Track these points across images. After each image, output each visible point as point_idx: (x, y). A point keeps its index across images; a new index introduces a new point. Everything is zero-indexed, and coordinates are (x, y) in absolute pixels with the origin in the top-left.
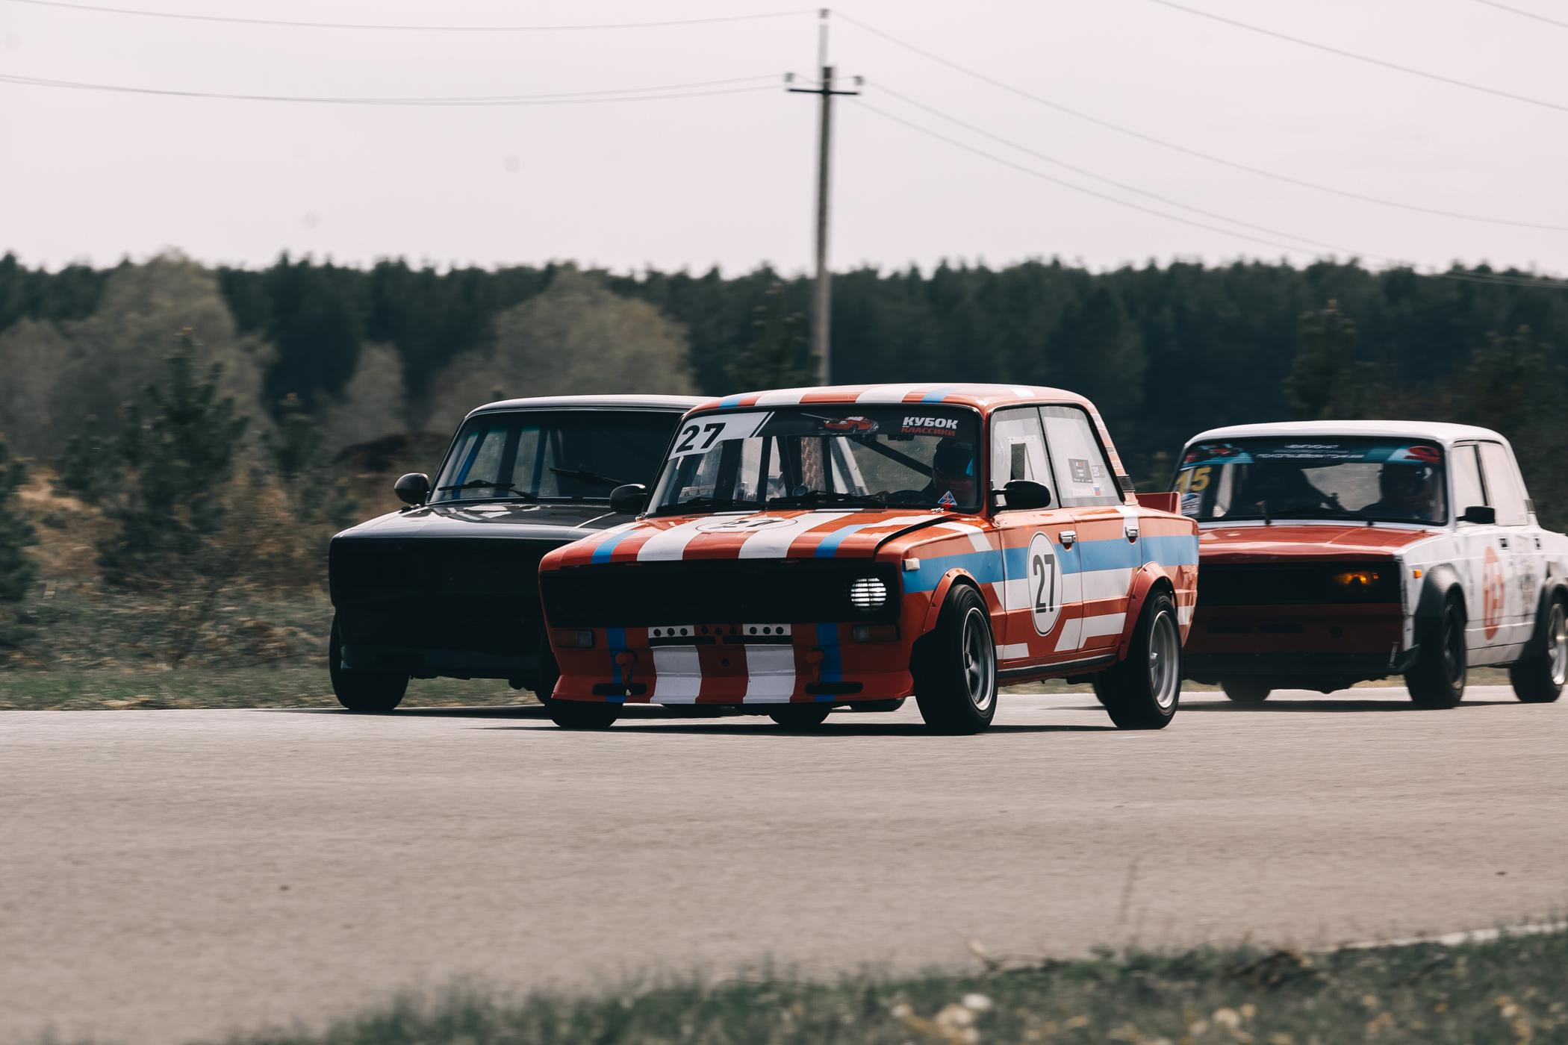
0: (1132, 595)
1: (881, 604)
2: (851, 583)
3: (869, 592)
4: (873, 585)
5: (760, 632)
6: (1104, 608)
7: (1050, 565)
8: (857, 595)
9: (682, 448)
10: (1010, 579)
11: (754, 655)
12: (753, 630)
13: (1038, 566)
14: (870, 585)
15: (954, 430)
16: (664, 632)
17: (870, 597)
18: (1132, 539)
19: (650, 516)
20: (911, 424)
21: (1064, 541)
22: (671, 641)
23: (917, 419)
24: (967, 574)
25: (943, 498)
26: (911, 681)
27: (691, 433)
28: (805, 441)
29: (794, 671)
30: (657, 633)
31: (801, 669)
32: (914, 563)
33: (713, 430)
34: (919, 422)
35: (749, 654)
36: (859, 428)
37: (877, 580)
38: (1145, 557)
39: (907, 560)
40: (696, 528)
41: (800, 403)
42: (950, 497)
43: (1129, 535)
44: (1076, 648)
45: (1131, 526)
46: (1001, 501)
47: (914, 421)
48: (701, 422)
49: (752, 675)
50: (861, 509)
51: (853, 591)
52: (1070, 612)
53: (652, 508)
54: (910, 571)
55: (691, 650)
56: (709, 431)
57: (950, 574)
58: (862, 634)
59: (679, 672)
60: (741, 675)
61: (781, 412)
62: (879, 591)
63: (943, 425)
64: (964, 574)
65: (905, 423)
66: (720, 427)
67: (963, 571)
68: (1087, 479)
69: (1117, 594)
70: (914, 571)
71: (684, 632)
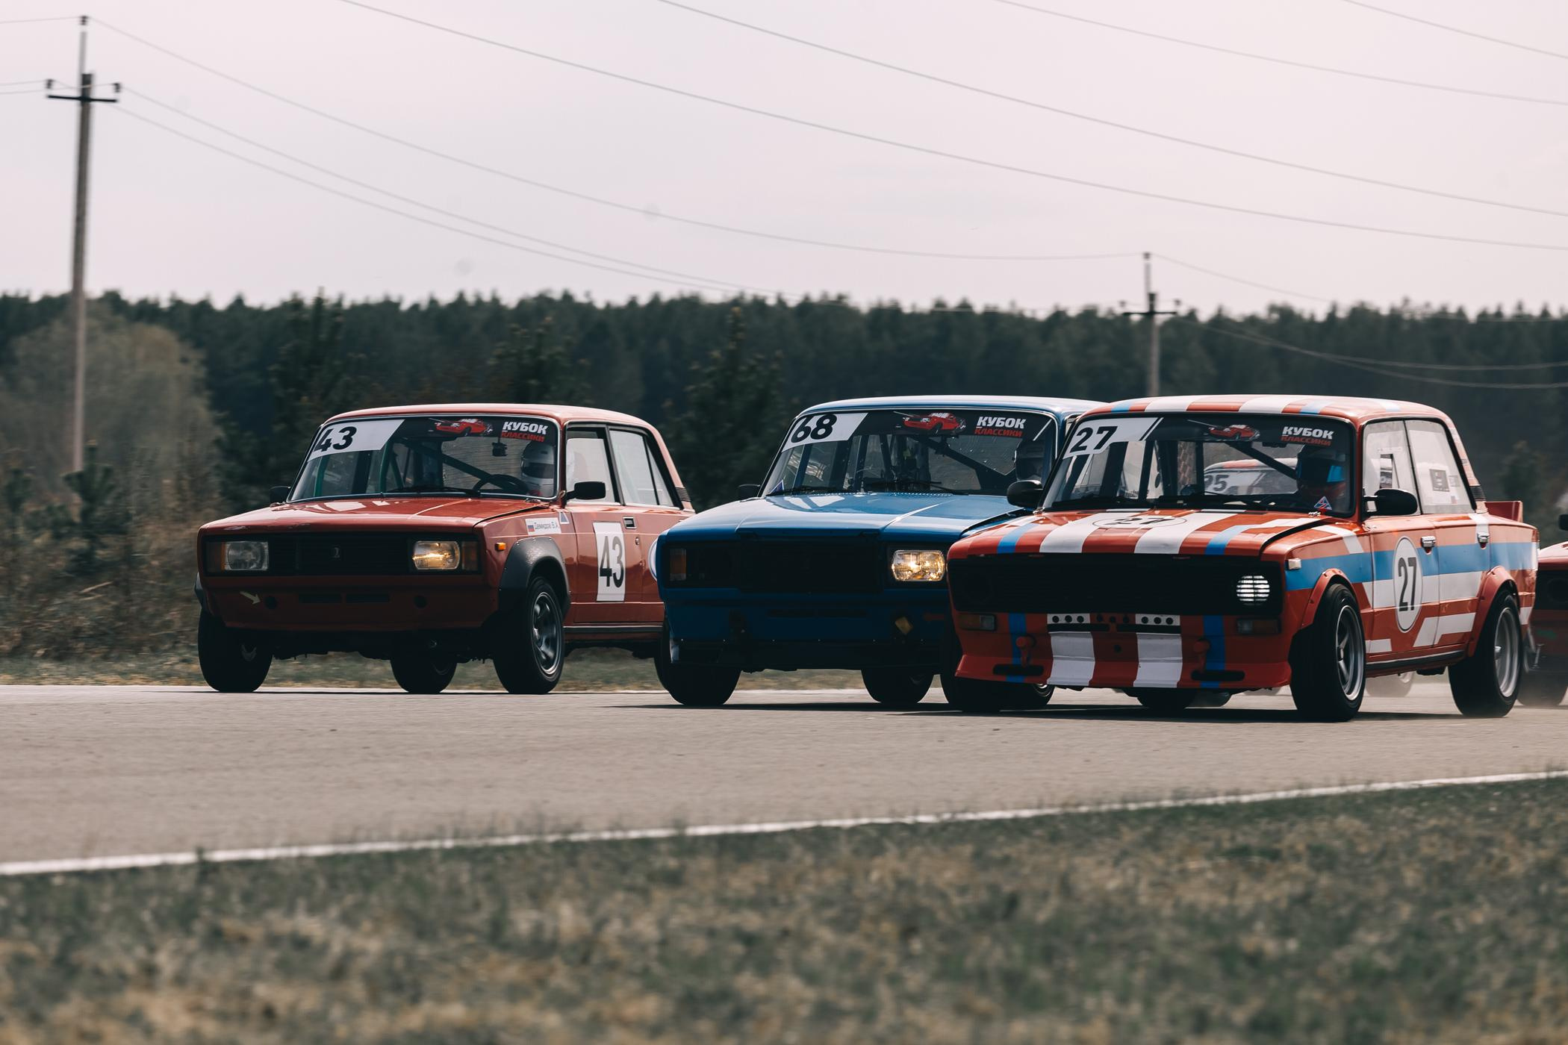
0: (1482, 596)
1: (1265, 600)
2: (1237, 580)
3: (1253, 588)
4: (1258, 582)
5: (1151, 622)
6: (1456, 608)
7: (1412, 567)
8: (1242, 591)
9: (1076, 448)
10: (1378, 579)
11: (1145, 643)
12: (1145, 620)
13: (1402, 568)
14: (1255, 582)
15: (1330, 440)
16: (1062, 618)
17: (1254, 593)
18: (1483, 544)
19: (1046, 510)
20: (1290, 433)
21: (1425, 546)
22: (1068, 627)
23: (1296, 429)
24: (1342, 574)
25: (1319, 502)
26: (1288, 670)
27: (1084, 434)
28: (1181, 445)
29: (1181, 658)
30: (1056, 619)
31: (1188, 656)
32: (1296, 563)
33: (1105, 433)
34: (1297, 432)
35: (1140, 642)
36: (1242, 436)
37: (1261, 577)
38: (1494, 561)
39: (1290, 560)
40: (1093, 524)
41: (1187, 410)
42: (1325, 502)
43: (1481, 541)
44: (1431, 644)
45: (1482, 532)
46: (1372, 506)
47: (1293, 431)
48: (1095, 425)
49: (1142, 661)
50: (1243, 511)
51: (1239, 586)
52: (1428, 611)
53: (1047, 502)
54: (1293, 570)
55: (1086, 636)
56: (1102, 433)
57: (1327, 574)
58: (1246, 627)
59: (1073, 655)
60: (1132, 660)
61: (1169, 418)
62: (1263, 587)
63: (1319, 435)
64: (1339, 573)
65: (1284, 432)
66: (1112, 430)
67: (1338, 572)
68: (1444, 488)
69: (1468, 595)
70: (1296, 570)
71: (1080, 619)
